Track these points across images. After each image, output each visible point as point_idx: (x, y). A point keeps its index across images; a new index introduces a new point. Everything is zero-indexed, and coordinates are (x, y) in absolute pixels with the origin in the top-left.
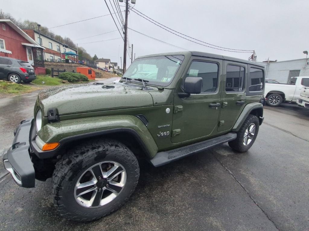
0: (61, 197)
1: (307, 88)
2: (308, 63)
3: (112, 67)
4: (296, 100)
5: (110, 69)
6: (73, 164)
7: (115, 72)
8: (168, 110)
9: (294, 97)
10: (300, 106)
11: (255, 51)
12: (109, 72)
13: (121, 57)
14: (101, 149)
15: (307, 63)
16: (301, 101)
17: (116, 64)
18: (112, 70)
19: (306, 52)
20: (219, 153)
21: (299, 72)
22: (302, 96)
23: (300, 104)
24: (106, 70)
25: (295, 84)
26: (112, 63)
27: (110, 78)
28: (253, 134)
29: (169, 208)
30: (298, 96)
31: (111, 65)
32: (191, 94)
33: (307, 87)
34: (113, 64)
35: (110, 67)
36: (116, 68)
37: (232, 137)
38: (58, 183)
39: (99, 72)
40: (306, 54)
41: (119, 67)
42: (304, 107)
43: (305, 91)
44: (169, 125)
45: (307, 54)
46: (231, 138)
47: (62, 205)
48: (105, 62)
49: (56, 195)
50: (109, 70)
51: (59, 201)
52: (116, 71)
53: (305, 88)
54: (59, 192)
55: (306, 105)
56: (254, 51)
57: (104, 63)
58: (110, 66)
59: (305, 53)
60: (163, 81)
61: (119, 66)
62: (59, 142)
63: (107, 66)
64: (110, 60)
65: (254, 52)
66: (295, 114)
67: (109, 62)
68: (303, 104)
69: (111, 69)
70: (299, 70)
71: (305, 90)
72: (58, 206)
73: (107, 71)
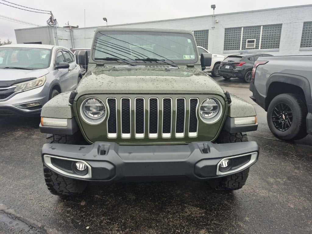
56: (51, 12)
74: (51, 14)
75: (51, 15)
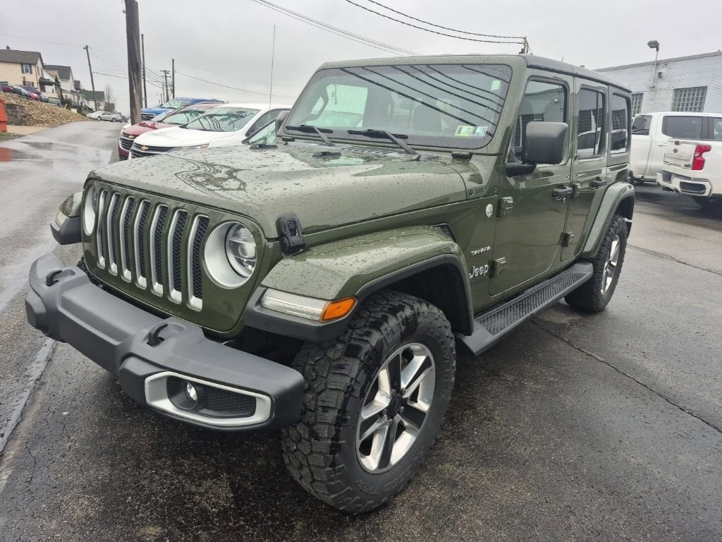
0: (344, 442)
1: (682, 142)
2: (660, 74)
3: (50, 84)
4: (656, 175)
5: (43, 89)
6: (366, 354)
7: (65, 103)
8: (489, 208)
9: (648, 167)
10: (668, 189)
11: (527, 39)
12: (47, 101)
13: (87, 48)
14: (408, 312)
15: (657, 75)
16: (668, 176)
17: (65, 72)
18: (55, 95)
19: (654, 45)
20: (549, 320)
21: (640, 99)
22: (671, 164)
23: (667, 184)
24: (35, 95)
25: (647, 134)
26: (47, 68)
27: (62, 124)
28: (614, 264)
29: (522, 451)
30: (658, 164)
31: (47, 76)
32: (538, 166)
33: (680, 141)
34: (56, 73)
35: (43, 83)
36: (67, 86)
37: (585, 273)
38: (339, 407)
39: (14, 102)
40: (655, 49)
41: (77, 84)
42: (677, 191)
43: (675, 151)
44: (489, 248)
45: (658, 50)
46: (584, 275)
47: (341, 466)
48: (22, 64)
49: (332, 439)
50: (44, 95)
51: (337, 455)
52: (69, 96)
53: (677, 143)
54: (341, 429)
55: (682, 185)
56: (525, 38)
57: (18, 67)
58: (42, 78)
59: (651, 47)
60: (461, 135)
61: (76, 79)
62: (357, 297)
63: (33, 78)
64: (38, 55)
65: (526, 41)
66: (656, 211)
67: (39, 64)
68: (675, 184)
69: (49, 89)
70: (641, 95)
71: (677, 147)
72: (334, 470)
73: (36, 99)
74: (526, 43)
75: (522, 46)
